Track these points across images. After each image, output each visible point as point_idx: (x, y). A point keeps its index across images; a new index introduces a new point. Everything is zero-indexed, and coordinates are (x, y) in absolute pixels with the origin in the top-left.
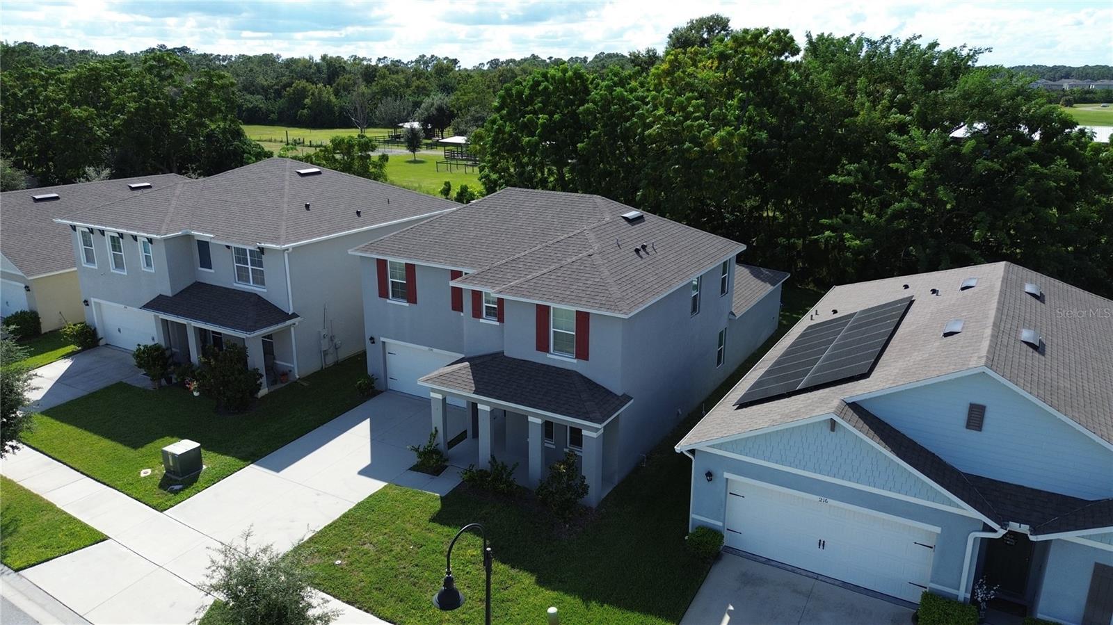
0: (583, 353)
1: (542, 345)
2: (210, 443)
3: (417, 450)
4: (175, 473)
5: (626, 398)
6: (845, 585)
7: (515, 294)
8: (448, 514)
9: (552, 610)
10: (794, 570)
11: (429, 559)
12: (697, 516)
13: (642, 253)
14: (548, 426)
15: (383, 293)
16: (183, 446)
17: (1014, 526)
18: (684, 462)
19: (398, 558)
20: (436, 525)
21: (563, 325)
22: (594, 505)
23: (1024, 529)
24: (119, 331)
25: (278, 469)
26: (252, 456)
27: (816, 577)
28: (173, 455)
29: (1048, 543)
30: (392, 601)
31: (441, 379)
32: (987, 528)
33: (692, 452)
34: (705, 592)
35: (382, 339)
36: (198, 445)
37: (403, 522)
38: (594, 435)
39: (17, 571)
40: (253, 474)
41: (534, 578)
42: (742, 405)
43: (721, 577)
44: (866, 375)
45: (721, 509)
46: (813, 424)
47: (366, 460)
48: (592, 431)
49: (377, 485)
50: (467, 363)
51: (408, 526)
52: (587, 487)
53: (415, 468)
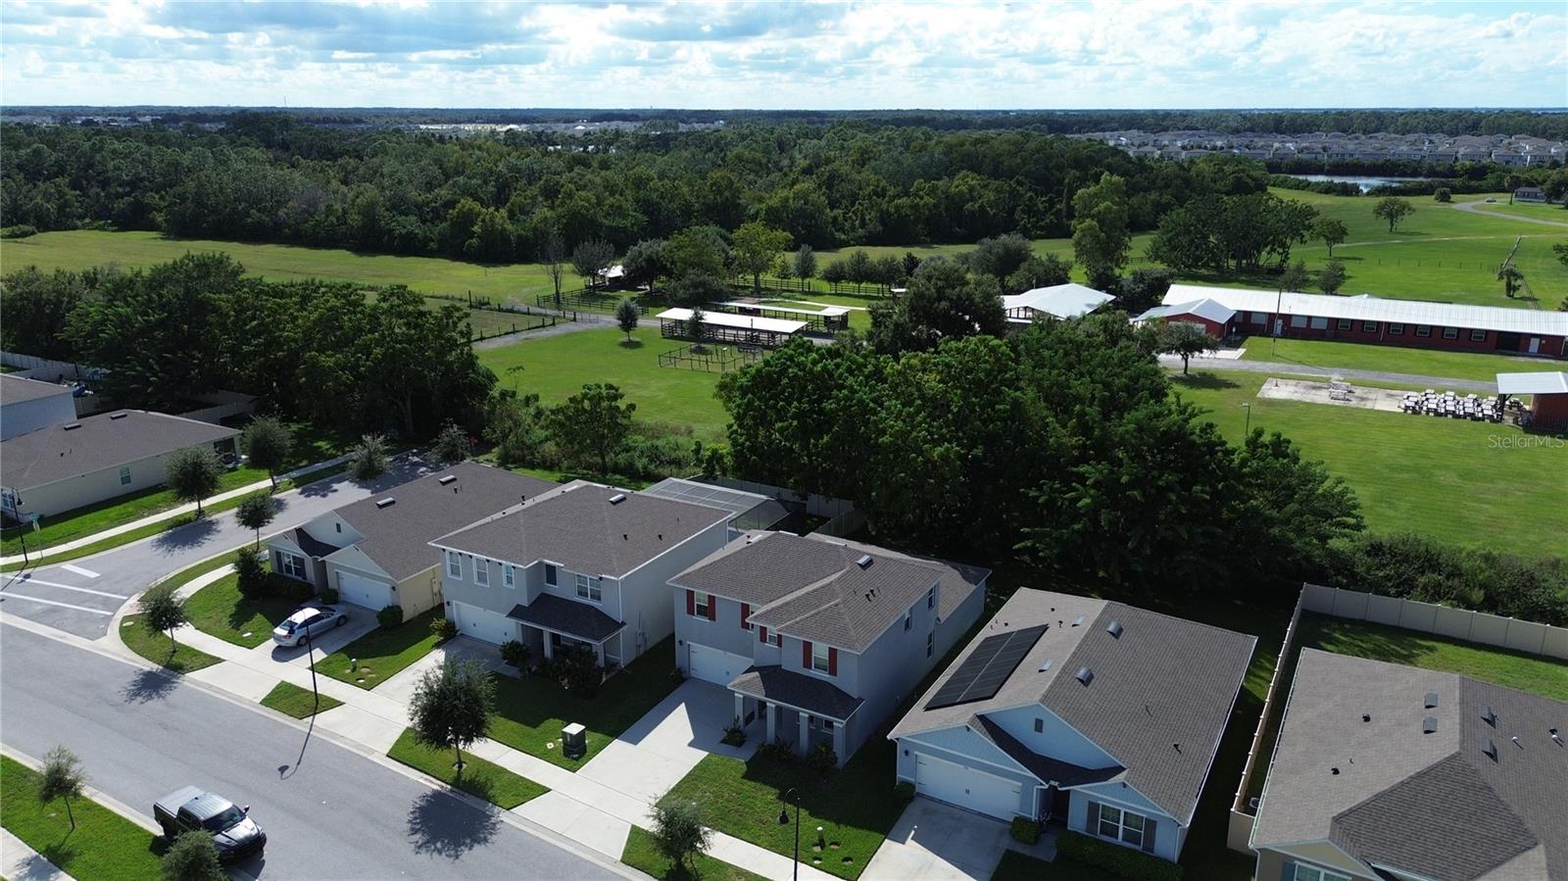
0: (833, 671)
1: (807, 664)
2: (591, 726)
3: (726, 730)
4: (571, 746)
5: (861, 700)
6: (980, 814)
7: (790, 633)
8: (754, 772)
9: (820, 828)
10: (954, 806)
11: (746, 801)
12: (900, 776)
13: (871, 596)
14: (811, 718)
15: (690, 612)
16: (574, 729)
17: (1052, 783)
18: (893, 744)
19: (728, 801)
20: (746, 781)
21: (820, 651)
22: (841, 769)
23: (1057, 784)
24: (475, 625)
25: (635, 742)
26: (615, 733)
27: (965, 810)
28: (571, 735)
29: (1069, 791)
30: (730, 825)
31: (743, 685)
32: (1041, 784)
33: (897, 739)
34: (904, 817)
35: (688, 642)
36: (583, 727)
37: (726, 779)
38: (841, 726)
39: (508, 810)
40: (617, 746)
41: (807, 813)
42: (928, 708)
43: (913, 809)
44: (991, 697)
45: (914, 771)
46: (958, 728)
47: (691, 737)
48: (839, 724)
49: (702, 754)
50: (757, 674)
51: (730, 782)
52: (837, 758)
53: (724, 741)
